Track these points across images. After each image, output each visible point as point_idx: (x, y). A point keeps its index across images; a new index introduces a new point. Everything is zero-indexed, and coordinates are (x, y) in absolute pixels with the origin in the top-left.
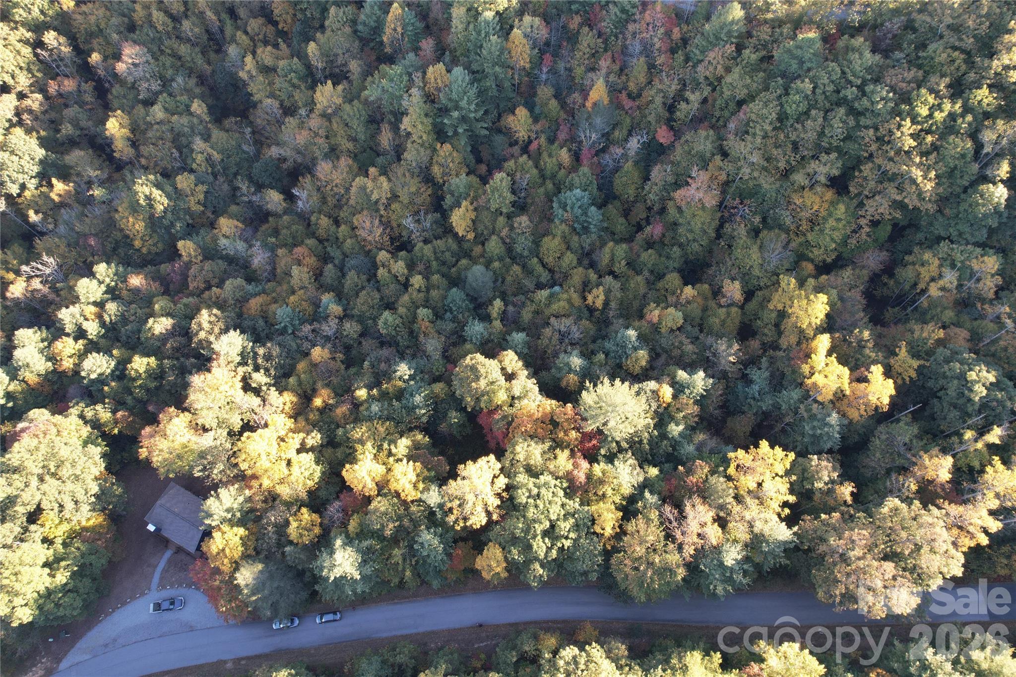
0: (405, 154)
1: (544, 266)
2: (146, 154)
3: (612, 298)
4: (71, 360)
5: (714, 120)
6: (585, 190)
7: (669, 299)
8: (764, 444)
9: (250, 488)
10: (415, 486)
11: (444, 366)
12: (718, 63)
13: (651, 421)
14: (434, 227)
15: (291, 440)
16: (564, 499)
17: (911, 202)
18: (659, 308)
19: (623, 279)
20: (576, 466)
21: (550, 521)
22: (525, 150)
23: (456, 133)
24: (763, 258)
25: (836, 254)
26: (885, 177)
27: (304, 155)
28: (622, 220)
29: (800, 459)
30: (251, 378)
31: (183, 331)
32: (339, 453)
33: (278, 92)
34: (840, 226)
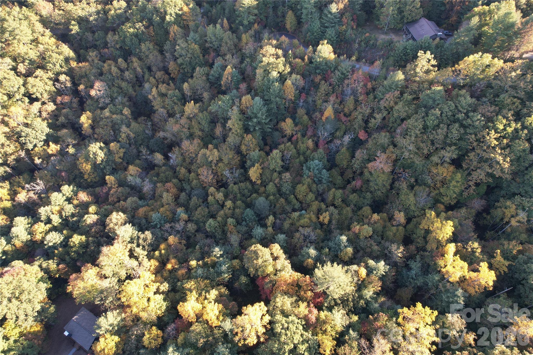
0: (228, 138)
1: (297, 199)
2: (98, 132)
3: (333, 219)
4: (41, 235)
5: (389, 128)
6: (321, 161)
7: (365, 221)
8: (419, 305)
9: (126, 313)
10: (218, 318)
11: (240, 251)
12: (391, 100)
13: (354, 288)
14: (240, 176)
15: (152, 286)
16: (302, 331)
17: (498, 174)
18: (359, 225)
19: (340, 209)
20: (310, 312)
21: (294, 344)
22: (290, 139)
23: (255, 130)
24: (417, 201)
25: (456, 200)
26: (482, 160)
27: (176, 137)
28: (340, 177)
29: (441, 316)
30: (134, 251)
31: (102, 223)
32: (177, 296)
33: (166, 106)
34: (459, 185)
